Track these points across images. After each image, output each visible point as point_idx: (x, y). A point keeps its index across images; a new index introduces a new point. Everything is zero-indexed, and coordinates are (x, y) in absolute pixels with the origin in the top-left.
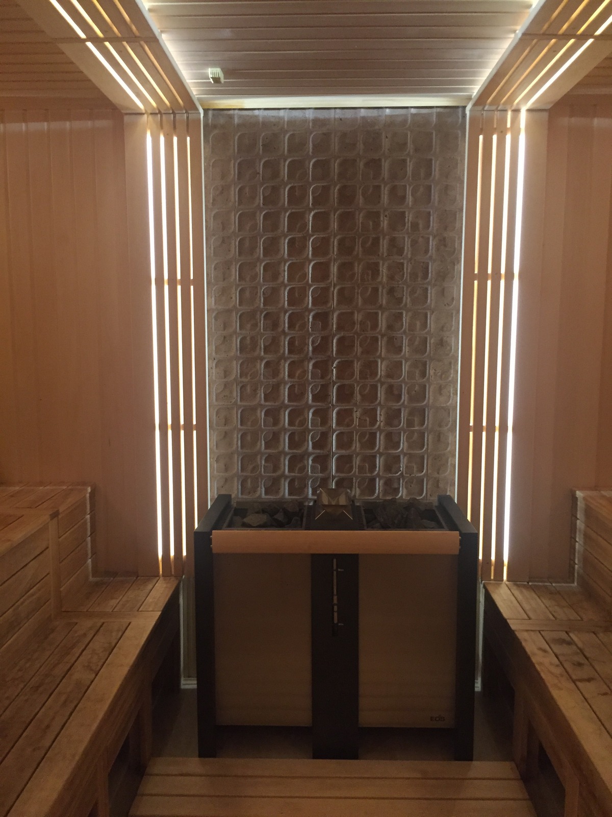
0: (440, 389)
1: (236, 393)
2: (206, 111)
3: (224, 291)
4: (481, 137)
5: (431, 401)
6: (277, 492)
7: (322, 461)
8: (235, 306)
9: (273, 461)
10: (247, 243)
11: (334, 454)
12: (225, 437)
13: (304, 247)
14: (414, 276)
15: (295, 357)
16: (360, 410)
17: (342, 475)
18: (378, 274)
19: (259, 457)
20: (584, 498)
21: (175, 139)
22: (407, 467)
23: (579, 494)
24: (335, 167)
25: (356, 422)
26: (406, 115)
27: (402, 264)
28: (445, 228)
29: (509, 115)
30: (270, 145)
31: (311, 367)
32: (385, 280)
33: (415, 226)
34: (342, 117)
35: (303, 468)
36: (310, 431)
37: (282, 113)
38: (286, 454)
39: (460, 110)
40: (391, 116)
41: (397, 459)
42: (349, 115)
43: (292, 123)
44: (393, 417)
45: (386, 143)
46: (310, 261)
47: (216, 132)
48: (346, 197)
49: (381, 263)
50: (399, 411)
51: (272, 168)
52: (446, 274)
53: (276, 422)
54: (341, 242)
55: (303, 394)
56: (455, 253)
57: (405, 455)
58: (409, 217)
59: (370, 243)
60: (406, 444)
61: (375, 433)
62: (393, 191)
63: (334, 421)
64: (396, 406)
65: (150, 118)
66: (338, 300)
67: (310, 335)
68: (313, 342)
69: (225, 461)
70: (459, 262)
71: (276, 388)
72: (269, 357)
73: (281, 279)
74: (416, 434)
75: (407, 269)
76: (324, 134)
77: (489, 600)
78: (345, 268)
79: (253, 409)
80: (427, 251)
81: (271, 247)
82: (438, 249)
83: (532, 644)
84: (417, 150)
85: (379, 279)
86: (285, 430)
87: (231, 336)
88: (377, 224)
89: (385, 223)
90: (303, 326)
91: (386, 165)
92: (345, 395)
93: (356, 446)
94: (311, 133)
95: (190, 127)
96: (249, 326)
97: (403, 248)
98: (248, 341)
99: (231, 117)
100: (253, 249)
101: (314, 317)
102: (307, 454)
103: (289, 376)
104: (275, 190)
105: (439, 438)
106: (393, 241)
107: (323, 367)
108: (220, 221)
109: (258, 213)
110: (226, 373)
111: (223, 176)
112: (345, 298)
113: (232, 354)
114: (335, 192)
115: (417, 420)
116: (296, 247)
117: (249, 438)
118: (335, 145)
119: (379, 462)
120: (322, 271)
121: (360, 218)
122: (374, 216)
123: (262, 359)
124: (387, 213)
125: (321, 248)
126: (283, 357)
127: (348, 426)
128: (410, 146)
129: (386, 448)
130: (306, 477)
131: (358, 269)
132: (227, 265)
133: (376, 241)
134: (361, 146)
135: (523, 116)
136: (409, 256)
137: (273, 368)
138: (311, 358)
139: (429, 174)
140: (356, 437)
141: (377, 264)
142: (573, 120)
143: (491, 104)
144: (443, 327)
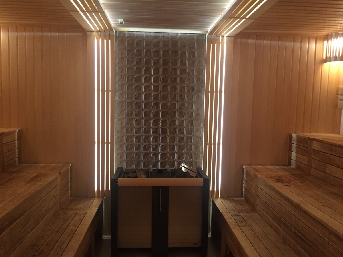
0: (197, 130)
1: (125, 131)
2: (116, 31)
3: (121, 94)
4: (211, 45)
5: (194, 134)
6: (139, 166)
7: (156, 155)
8: (125, 100)
9: (138, 155)
10: (130, 78)
11: (160, 153)
12: (121, 146)
13: (150, 80)
14: (188, 91)
15: (146, 118)
16: (169, 137)
17: (163, 160)
18: (176, 90)
19: (133, 154)
20: (246, 168)
21: (105, 41)
22: (185, 157)
23: (244, 167)
24: (161, 52)
25: (168, 141)
26: (186, 36)
27: (185, 86)
28: (199, 75)
29: (221, 37)
30: (139, 44)
31: (152, 122)
32: (178, 92)
33: (189, 74)
34: (164, 35)
35: (149, 158)
36: (152, 144)
37: (143, 33)
38: (143, 153)
39: (204, 35)
40: (181, 36)
41: (182, 154)
42: (166, 35)
43: (147, 37)
44: (181, 140)
45: (179, 45)
46: (152, 85)
47: (120, 38)
48: (165, 63)
49: (177, 86)
50: (183, 138)
51: (139, 52)
52: (200, 90)
53: (139, 141)
54: (163, 78)
55: (149, 131)
56: (202, 83)
57: (185, 153)
58: (187, 71)
59: (173, 79)
60: (185, 149)
61: (175, 146)
62: (181, 61)
63: (160, 141)
64: (182, 136)
65: (96, 33)
66: (162, 99)
67: (152, 110)
68: (153, 113)
69: (121, 155)
70: (204, 86)
71: (139, 129)
72: (137, 118)
73: (142, 91)
74: (189, 146)
75: (186, 88)
76: (158, 41)
77: (214, 204)
78: (165, 87)
79: (131, 137)
80: (193, 82)
81: (139, 79)
82: (197, 82)
83: (227, 216)
84: (189, 48)
85: (177, 92)
86: (143, 144)
87: (124, 110)
88: (176, 73)
89: (178, 72)
90: (150, 107)
91: (179, 53)
92: (164, 132)
93: (168, 150)
94: (153, 40)
95: (111, 37)
96: (130, 107)
97: (185, 81)
98: (130, 112)
99: (125, 34)
100: (132, 79)
101: (153, 104)
102: (150, 153)
103: (144, 125)
104: (140, 60)
105: (197, 147)
106: (181, 78)
107: (156, 122)
108: (120, 70)
109: (134, 68)
110: (122, 124)
111: (122, 54)
112: (164, 98)
113: (124, 117)
114: (161, 61)
115: (189, 141)
116: (147, 79)
117: (129, 147)
118: (161, 44)
119: (176, 156)
120: (156, 88)
121: (170, 70)
122: (175, 70)
123: (135, 119)
124: (179, 69)
125: (156, 80)
126: (142, 118)
127: (165, 143)
128: (187, 47)
129: (178, 151)
130: (150, 161)
131: (169, 88)
132: (123, 85)
133: (176, 78)
134: (170, 46)
135: (225, 38)
136: (187, 84)
137: (138, 122)
138: (152, 119)
139: (194, 56)
140: (168, 147)
141: (176, 86)
142: (242, 40)
143: (215, 34)
144: (198, 109)
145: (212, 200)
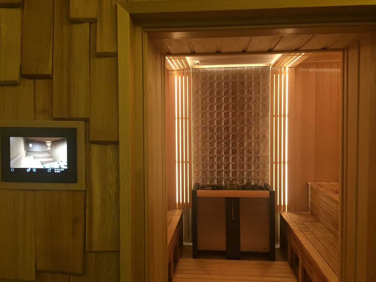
0: (264, 151)
1: (200, 152)
2: (192, 69)
3: (197, 121)
4: (275, 75)
5: (261, 154)
6: (213, 182)
7: (227, 173)
8: (200, 125)
9: (212, 173)
10: (204, 107)
11: (231, 171)
12: (197, 165)
13: (221, 107)
14: (255, 116)
15: (219, 141)
16: (239, 157)
17: (233, 177)
18: (244, 115)
19: (207, 172)
20: (310, 184)
21: (184, 77)
22: (254, 175)
23: (309, 183)
24: (231, 84)
25: (238, 161)
26: (252, 69)
27: (251, 112)
28: (265, 102)
29: (283, 68)
30: (211, 78)
31: (223, 144)
32: (246, 117)
33: (255, 101)
34: (232, 69)
35: (221, 175)
36: (223, 164)
37: (214, 69)
38: (216, 171)
39: (268, 67)
40: (247, 69)
41: (251, 172)
42: (234, 69)
43: (217, 72)
44: (249, 159)
45: (246, 77)
46: (223, 112)
47: (195, 75)
48: (234, 93)
49: (245, 112)
50: (251, 157)
51: (212, 85)
52: (265, 115)
53: (213, 161)
54: (232, 106)
55: (221, 152)
56: (268, 108)
57: (253, 171)
58: (253, 98)
59: (241, 106)
60: (253, 167)
61: (244, 164)
62: (248, 91)
63: (231, 160)
64: (250, 156)
65: (177, 72)
66: (232, 123)
67: (223, 134)
68: (224, 136)
69: (197, 173)
70: (269, 111)
71: (213, 150)
72: (211, 141)
73: (214, 117)
74: (257, 165)
75: (253, 114)
76: (227, 75)
77: (281, 216)
78: (234, 114)
79: (206, 157)
80: (259, 108)
81: (211, 108)
82: (262, 108)
84: (255, 79)
85: (244, 117)
86: (215, 163)
87: (199, 134)
88: (243, 101)
89: (246, 100)
90: (221, 131)
91: (246, 83)
92: (234, 152)
93: (238, 168)
94: (223, 74)
95: (188, 74)
96: (204, 131)
97: (252, 107)
98: (204, 136)
99: (199, 70)
100: (206, 108)
101: (224, 129)
102: (222, 171)
103: (217, 146)
104: (213, 91)
105: (264, 166)
106: (248, 105)
107: (227, 144)
108: (196, 100)
109: (207, 98)
110: (197, 146)
111: (197, 87)
112: (234, 122)
113: (199, 140)
114: (230, 91)
115: (257, 160)
116: (219, 107)
117: (204, 166)
118: (230, 77)
119: (245, 173)
120: (227, 115)
121: (238, 98)
122: (243, 98)
123: (208, 141)
124: (246, 97)
125: (227, 108)
126: (215, 141)
127: (235, 162)
128: (253, 78)
129: (247, 169)
130: (222, 178)
131: (238, 114)
132: (198, 113)
133: (243, 106)
134: (238, 78)
135: (287, 69)
136: (254, 110)
137: (212, 144)
138: (224, 141)
139: (259, 86)
140: (238, 166)
141: (244, 112)
142: (303, 69)
143: (277, 66)
144: (264, 131)
145: (280, 213)
